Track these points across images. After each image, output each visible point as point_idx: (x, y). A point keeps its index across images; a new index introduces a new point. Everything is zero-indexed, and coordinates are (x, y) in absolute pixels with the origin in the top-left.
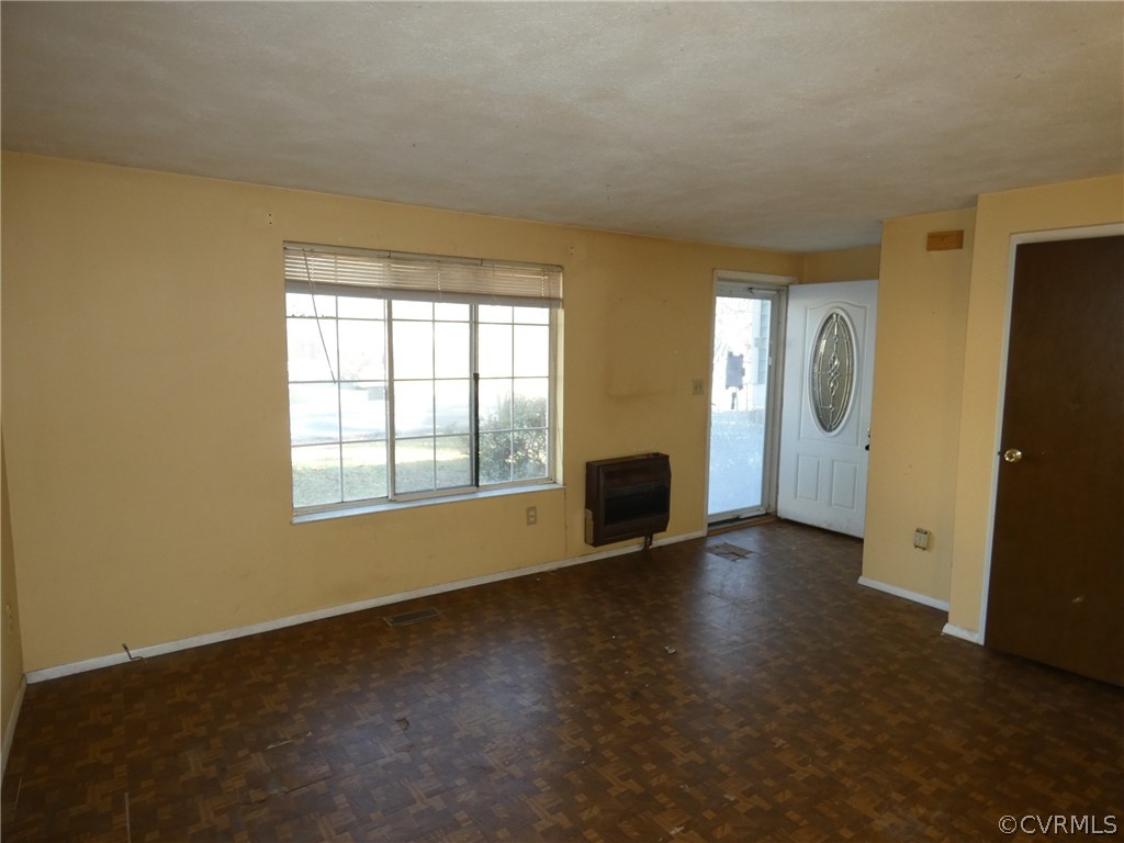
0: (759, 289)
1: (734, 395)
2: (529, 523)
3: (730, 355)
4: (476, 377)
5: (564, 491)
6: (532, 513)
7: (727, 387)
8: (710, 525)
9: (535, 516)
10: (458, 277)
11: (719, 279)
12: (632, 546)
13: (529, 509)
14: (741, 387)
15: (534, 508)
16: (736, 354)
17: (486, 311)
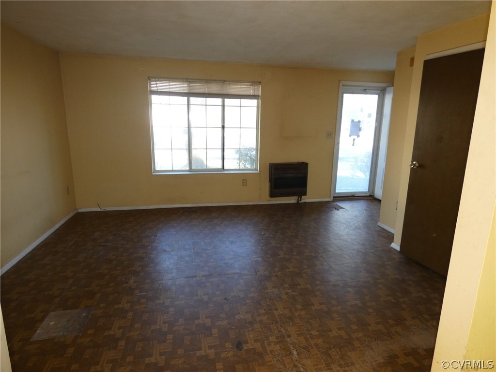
0: (369, 90)
1: (354, 140)
2: (243, 185)
3: (353, 121)
4: (223, 127)
5: (259, 174)
6: (245, 181)
7: (350, 136)
8: (334, 197)
9: (246, 183)
10: (214, 88)
11: (343, 85)
12: (292, 200)
13: (243, 180)
14: (358, 136)
15: (246, 180)
16: (356, 120)
17: (228, 101)
